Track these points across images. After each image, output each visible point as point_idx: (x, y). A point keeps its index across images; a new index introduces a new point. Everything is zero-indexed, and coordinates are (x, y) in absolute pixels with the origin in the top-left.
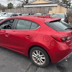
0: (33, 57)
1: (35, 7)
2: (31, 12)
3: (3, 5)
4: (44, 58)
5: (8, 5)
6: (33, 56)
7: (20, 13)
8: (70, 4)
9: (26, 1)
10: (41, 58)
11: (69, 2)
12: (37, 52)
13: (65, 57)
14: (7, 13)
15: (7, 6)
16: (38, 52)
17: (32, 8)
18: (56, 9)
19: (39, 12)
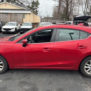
6: (86, 67)
8: (37, 11)
11: (36, 10)
18: (30, 16)
19: (9, 20)
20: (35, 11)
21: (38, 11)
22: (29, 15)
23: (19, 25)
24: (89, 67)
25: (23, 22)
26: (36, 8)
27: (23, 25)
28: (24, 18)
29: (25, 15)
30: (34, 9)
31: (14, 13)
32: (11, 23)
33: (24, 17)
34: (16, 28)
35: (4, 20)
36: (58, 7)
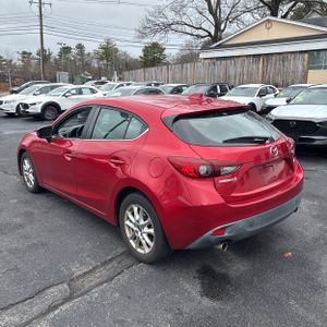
0: (129, 227)
1: (247, 56)
2: (227, 76)
3: (125, 54)
4: (152, 231)
5: (144, 51)
6: (128, 222)
7: (175, 85)
9: (213, 34)
10: (146, 229)
12: (136, 209)
13: (211, 232)
14: (128, 85)
15: (142, 54)
16: (139, 210)
17: (229, 62)
32: (244, 88)
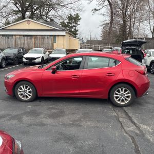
4: (129, 95)
16: (122, 89)
18: (63, 40)
19: (33, 46)
20: (73, 30)
21: (77, 30)
22: (62, 37)
23: (48, 53)
24: (119, 96)
25: (52, 48)
26: (74, 26)
27: (53, 52)
28: (55, 42)
29: (57, 38)
30: (72, 27)
31: (41, 35)
32: (35, 50)
33: (55, 40)
34: (43, 57)
35: (26, 45)
36: (108, 24)
